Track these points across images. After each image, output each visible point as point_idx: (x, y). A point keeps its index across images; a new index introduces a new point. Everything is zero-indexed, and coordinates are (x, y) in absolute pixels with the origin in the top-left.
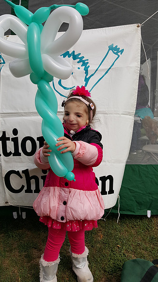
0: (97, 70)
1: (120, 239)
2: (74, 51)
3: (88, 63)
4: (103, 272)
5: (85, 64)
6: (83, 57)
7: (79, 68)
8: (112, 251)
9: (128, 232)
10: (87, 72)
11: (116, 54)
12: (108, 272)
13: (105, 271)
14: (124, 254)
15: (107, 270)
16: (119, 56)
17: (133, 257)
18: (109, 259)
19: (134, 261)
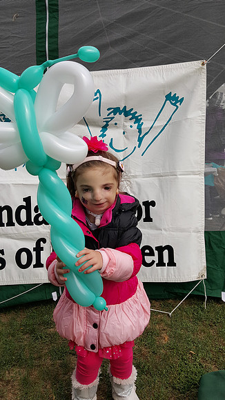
0: (151, 128)
1: (193, 342)
2: (125, 107)
3: (141, 119)
4: (170, 389)
5: (137, 120)
6: (136, 113)
7: (131, 126)
8: (182, 359)
9: (204, 332)
10: (140, 131)
11: (174, 104)
12: (179, 390)
13: (174, 388)
14: (200, 365)
15: (177, 386)
16: (177, 107)
17: (213, 368)
18: (180, 371)
19: (216, 374)
